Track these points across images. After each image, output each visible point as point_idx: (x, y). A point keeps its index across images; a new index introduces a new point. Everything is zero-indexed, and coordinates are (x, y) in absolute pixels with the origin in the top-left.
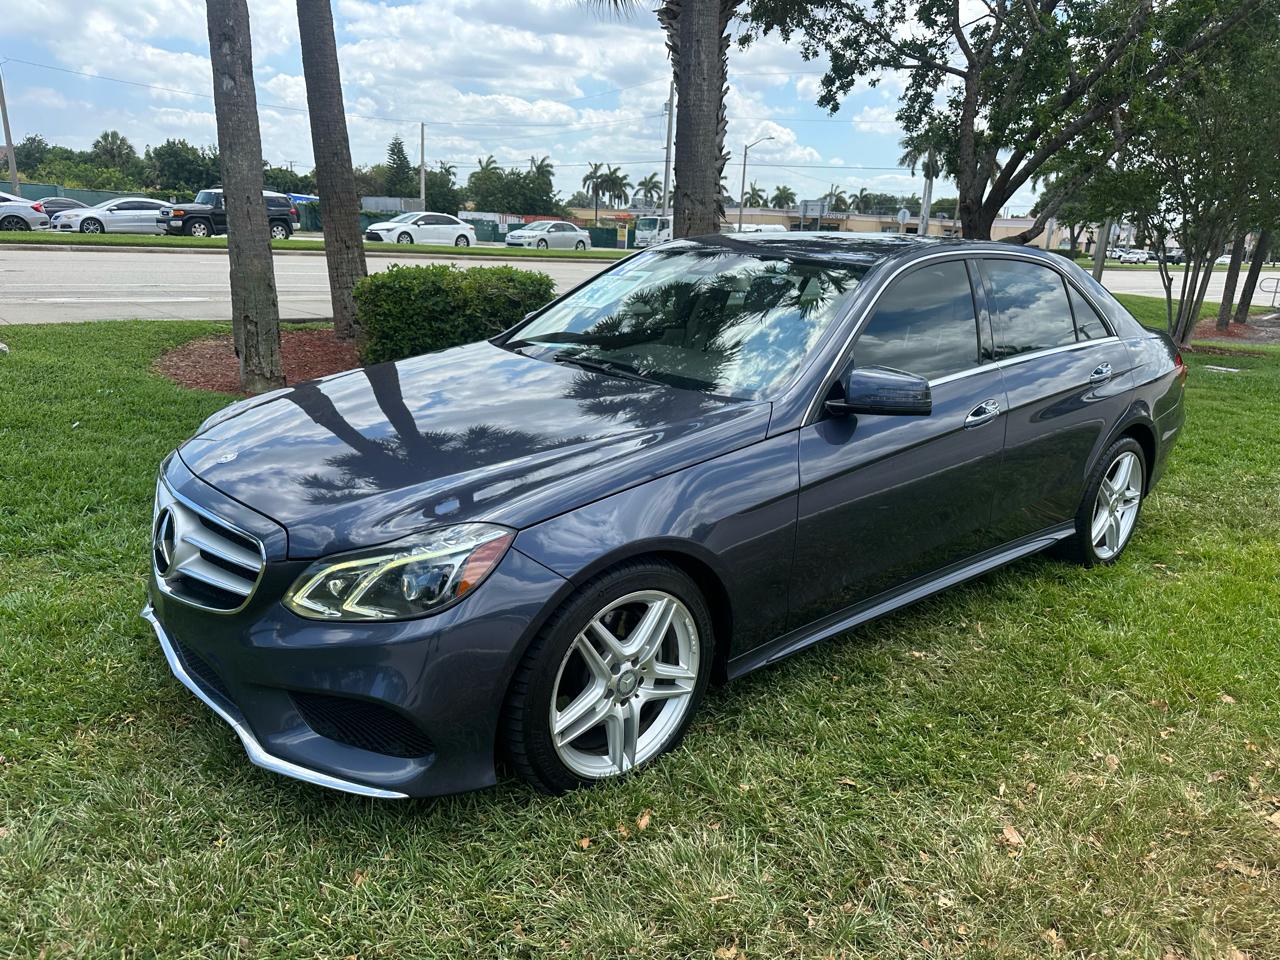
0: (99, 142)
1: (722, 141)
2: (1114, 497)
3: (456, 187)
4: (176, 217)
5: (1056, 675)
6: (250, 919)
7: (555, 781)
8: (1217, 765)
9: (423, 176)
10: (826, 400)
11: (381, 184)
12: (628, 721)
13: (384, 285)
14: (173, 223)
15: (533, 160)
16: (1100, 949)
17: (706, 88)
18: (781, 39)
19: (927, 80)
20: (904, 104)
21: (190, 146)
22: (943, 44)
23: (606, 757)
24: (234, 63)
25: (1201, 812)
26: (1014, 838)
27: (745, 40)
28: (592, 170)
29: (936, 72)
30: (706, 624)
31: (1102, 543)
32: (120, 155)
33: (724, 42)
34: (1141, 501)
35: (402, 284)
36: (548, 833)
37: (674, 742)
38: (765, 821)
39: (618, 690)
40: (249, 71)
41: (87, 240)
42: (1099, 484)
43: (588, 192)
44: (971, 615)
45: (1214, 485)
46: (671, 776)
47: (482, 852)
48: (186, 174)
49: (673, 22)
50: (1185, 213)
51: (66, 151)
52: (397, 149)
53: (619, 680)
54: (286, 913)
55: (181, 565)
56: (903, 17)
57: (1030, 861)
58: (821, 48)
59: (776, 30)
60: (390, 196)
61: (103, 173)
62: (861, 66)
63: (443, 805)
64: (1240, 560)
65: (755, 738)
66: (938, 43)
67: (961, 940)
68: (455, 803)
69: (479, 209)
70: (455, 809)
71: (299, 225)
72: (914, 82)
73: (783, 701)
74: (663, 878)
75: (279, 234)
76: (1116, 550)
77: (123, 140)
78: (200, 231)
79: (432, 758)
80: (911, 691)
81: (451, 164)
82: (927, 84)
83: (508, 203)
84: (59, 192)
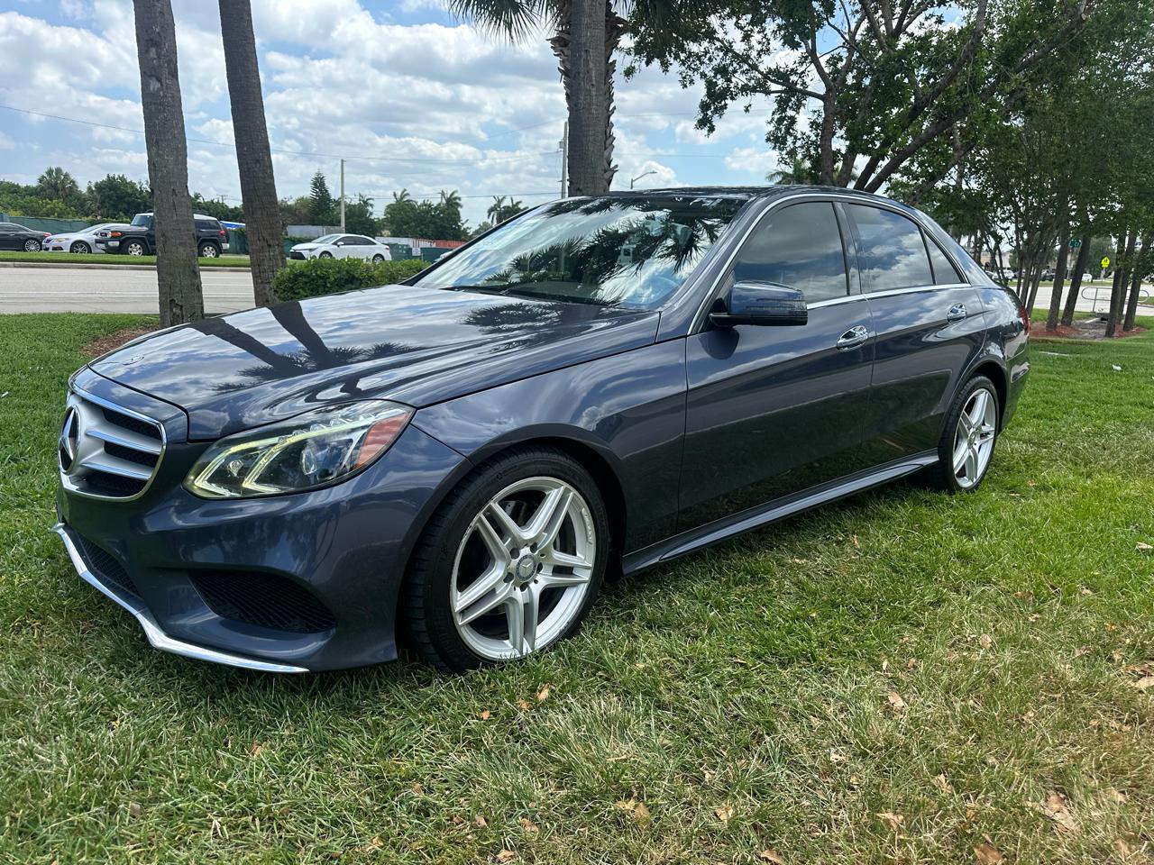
0: (43, 177)
1: (610, 155)
2: (972, 430)
3: (372, 217)
4: (113, 238)
5: (929, 576)
6: (143, 787)
7: (456, 660)
8: (1081, 643)
9: (343, 207)
10: (710, 312)
11: (305, 214)
12: (527, 606)
13: (302, 274)
14: (110, 243)
15: (443, 194)
16: (987, 792)
17: (594, 93)
18: (661, 70)
19: (790, 104)
20: (771, 128)
21: (128, 180)
22: (803, 72)
23: (507, 642)
24: (160, 67)
25: (1072, 678)
26: (899, 703)
27: (629, 72)
28: (496, 203)
29: (798, 97)
30: (601, 516)
31: (962, 473)
32: (64, 189)
33: (611, 67)
34: (995, 436)
35: (318, 273)
36: (449, 706)
37: (572, 630)
38: (660, 693)
39: (518, 574)
40: (174, 74)
41: (29, 257)
42: (958, 416)
43: (492, 222)
44: (846, 531)
45: (1056, 435)
46: (570, 659)
47: (383, 726)
48: (125, 206)
49: (565, 50)
50: (1016, 222)
51: (13, 185)
52: (319, 183)
53: (519, 564)
54: (181, 781)
55: (83, 460)
56: (768, 50)
57: (915, 721)
58: (697, 77)
59: (656, 63)
60: (313, 225)
61: (47, 203)
62: (732, 92)
63: (344, 686)
64: (1086, 488)
65: (650, 628)
66: (799, 72)
67: (853, 789)
68: (357, 683)
69: (395, 235)
70: (357, 689)
71: (228, 245)
72: (779, 107)
73: (676, 597)
74: (561, 739)
75: (209, 253)
76: (975, 480)
77: (66, 176)
78: (136, 251)
79: (333, 631)
80: (794, 589)
81: (369, 197)
82: (790, 108)
83: (421, 231)
84: (4, 218)
